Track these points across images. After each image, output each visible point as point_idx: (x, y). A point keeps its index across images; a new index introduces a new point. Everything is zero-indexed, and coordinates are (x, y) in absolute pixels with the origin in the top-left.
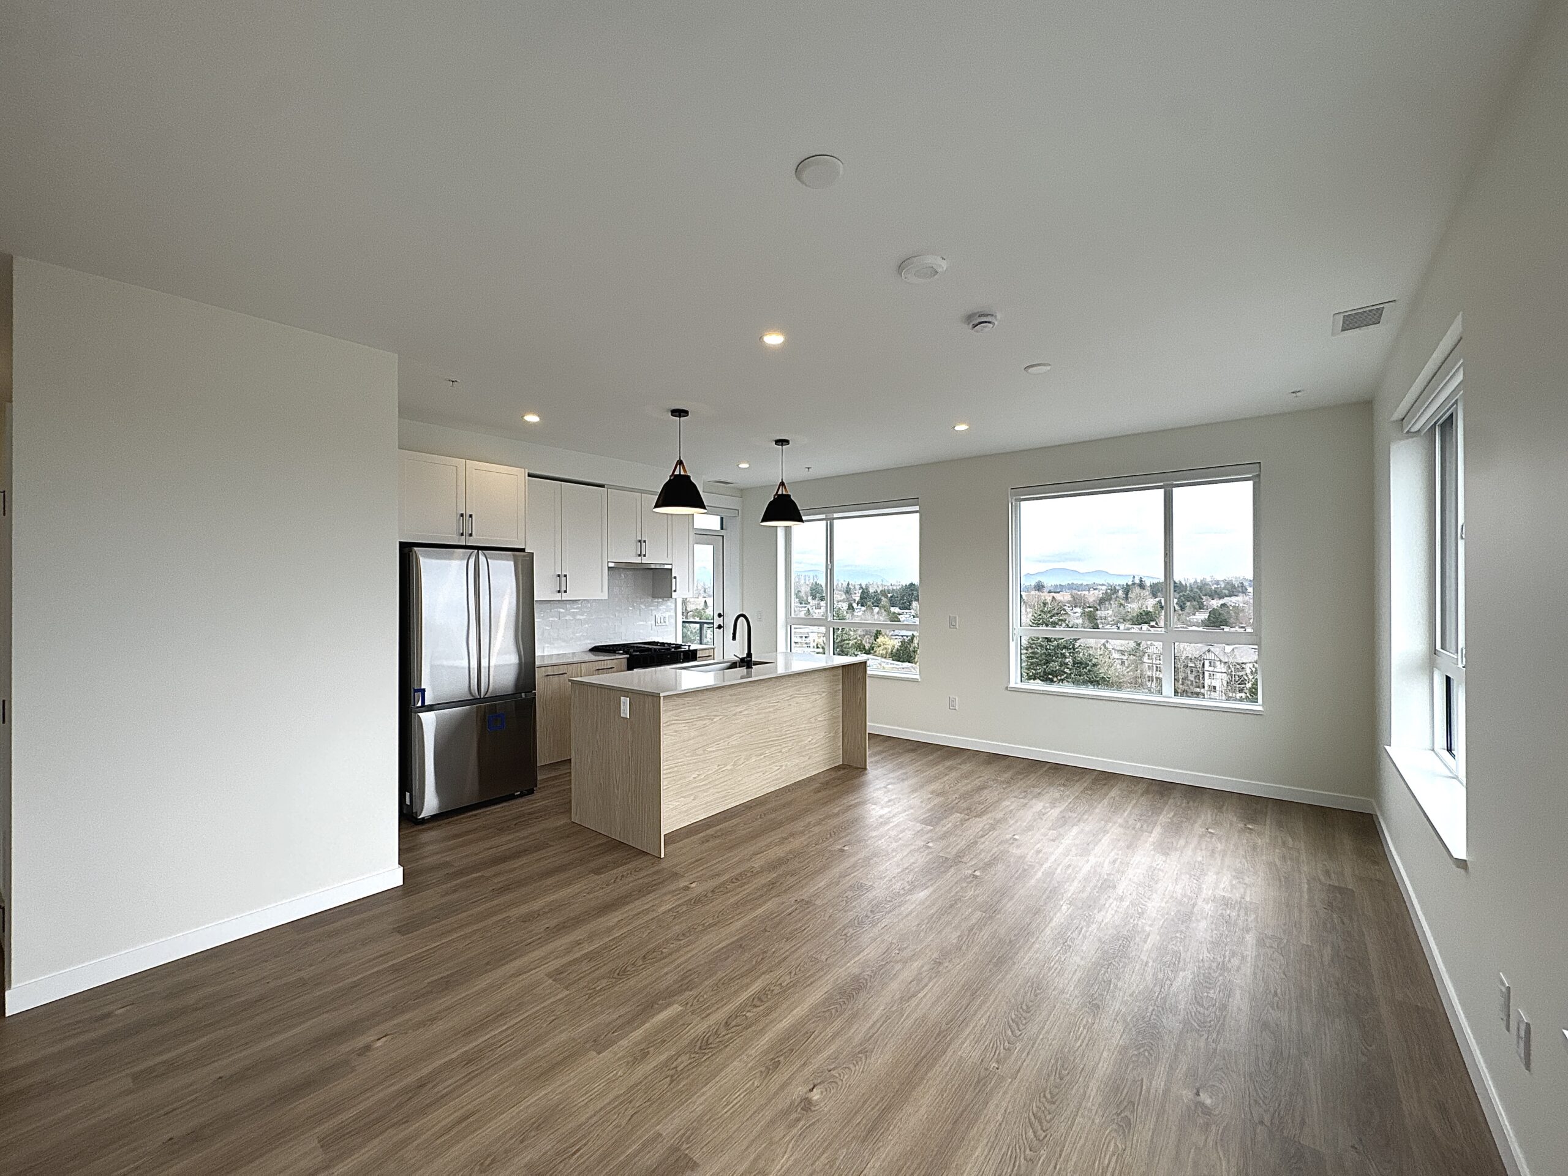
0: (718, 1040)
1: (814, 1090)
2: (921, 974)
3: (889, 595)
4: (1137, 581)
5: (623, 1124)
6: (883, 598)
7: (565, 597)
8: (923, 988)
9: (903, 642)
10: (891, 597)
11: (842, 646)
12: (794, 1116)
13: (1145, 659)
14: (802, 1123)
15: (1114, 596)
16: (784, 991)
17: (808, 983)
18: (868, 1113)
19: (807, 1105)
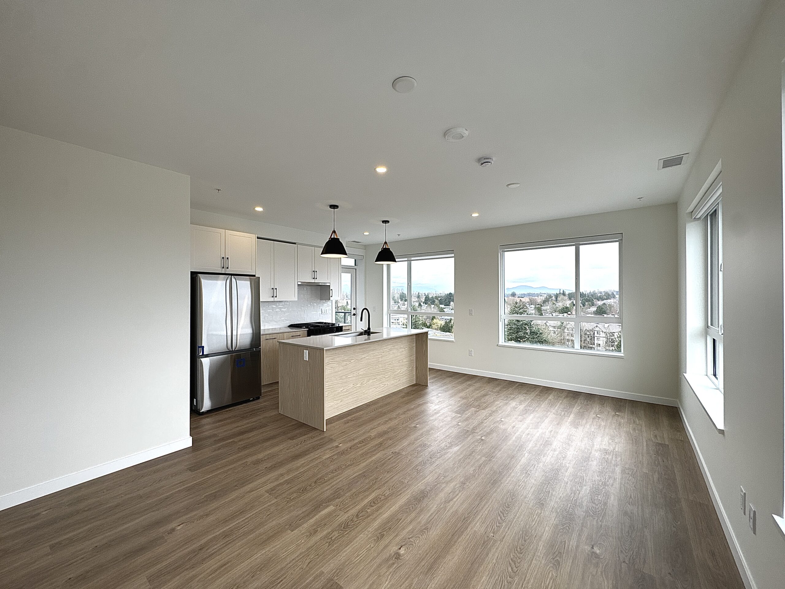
0: (353, 524)
1: (402, 548)
2: (455, 489)
3: (439, 299)
4: (562, 292)
5: (305, 567)
6: (436, 300)
7: (276, 299)
8: (456, 496)
9: (446, 322)
10: (440, 300)
11: (415, 324)
12: (391, 562)
13: (566, 330)
14: (395, 565)
15: (550, 299)
16: (386, 498)
17: (399, 494)
18: (428, 560)
19: (398, 556)
